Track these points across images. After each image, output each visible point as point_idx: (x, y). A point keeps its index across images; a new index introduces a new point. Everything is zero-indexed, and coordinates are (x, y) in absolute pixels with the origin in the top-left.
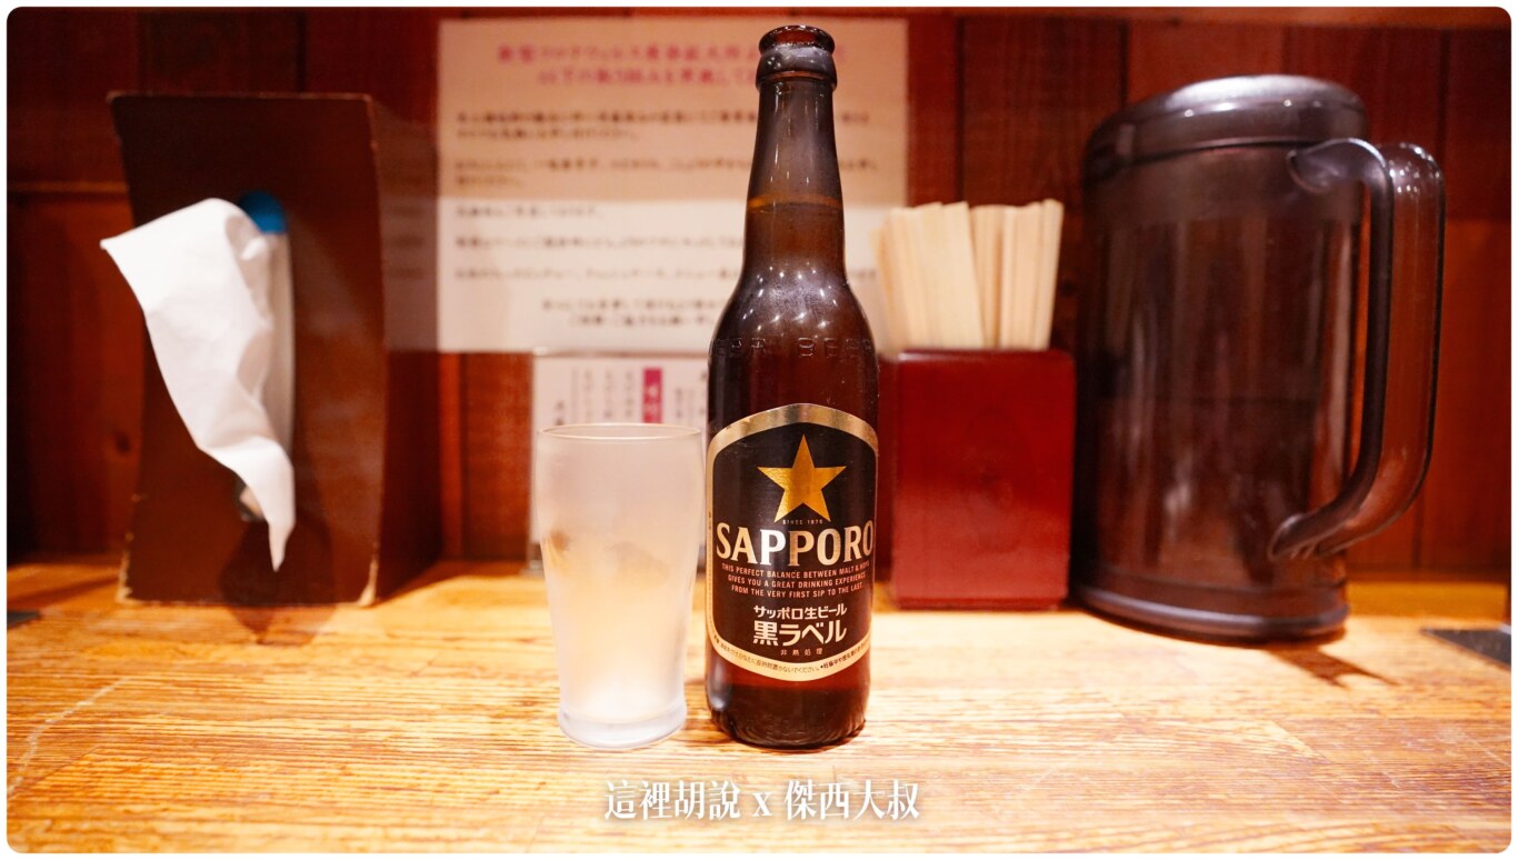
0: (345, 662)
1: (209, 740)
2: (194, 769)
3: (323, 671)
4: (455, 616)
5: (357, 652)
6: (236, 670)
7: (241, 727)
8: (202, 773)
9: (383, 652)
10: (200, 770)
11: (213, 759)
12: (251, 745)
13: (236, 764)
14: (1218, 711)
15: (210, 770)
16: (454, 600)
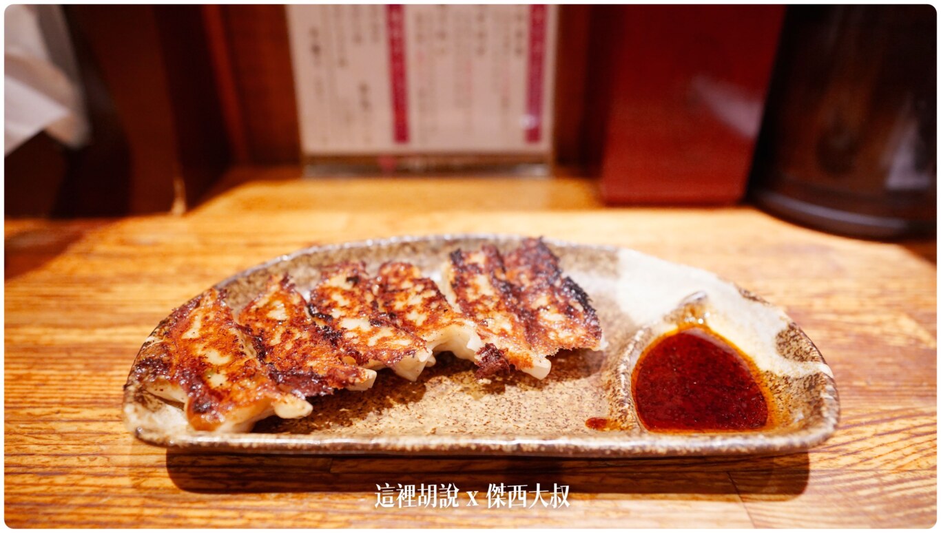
0: (171, 270)
1: (79, 347)
2: (72, 375)
3: (157, 279)
4: (252, 222)
5: (179, 261)
6: (88, 282)
7: (101, 335)
8: (80, 378)
9: (198, 260)
10: (78, 375)
11: (87, 365)
12: (112, 351)
13: (105, 370)
14: (862, 305)
15: (85, 376)
16: (249, 206)
